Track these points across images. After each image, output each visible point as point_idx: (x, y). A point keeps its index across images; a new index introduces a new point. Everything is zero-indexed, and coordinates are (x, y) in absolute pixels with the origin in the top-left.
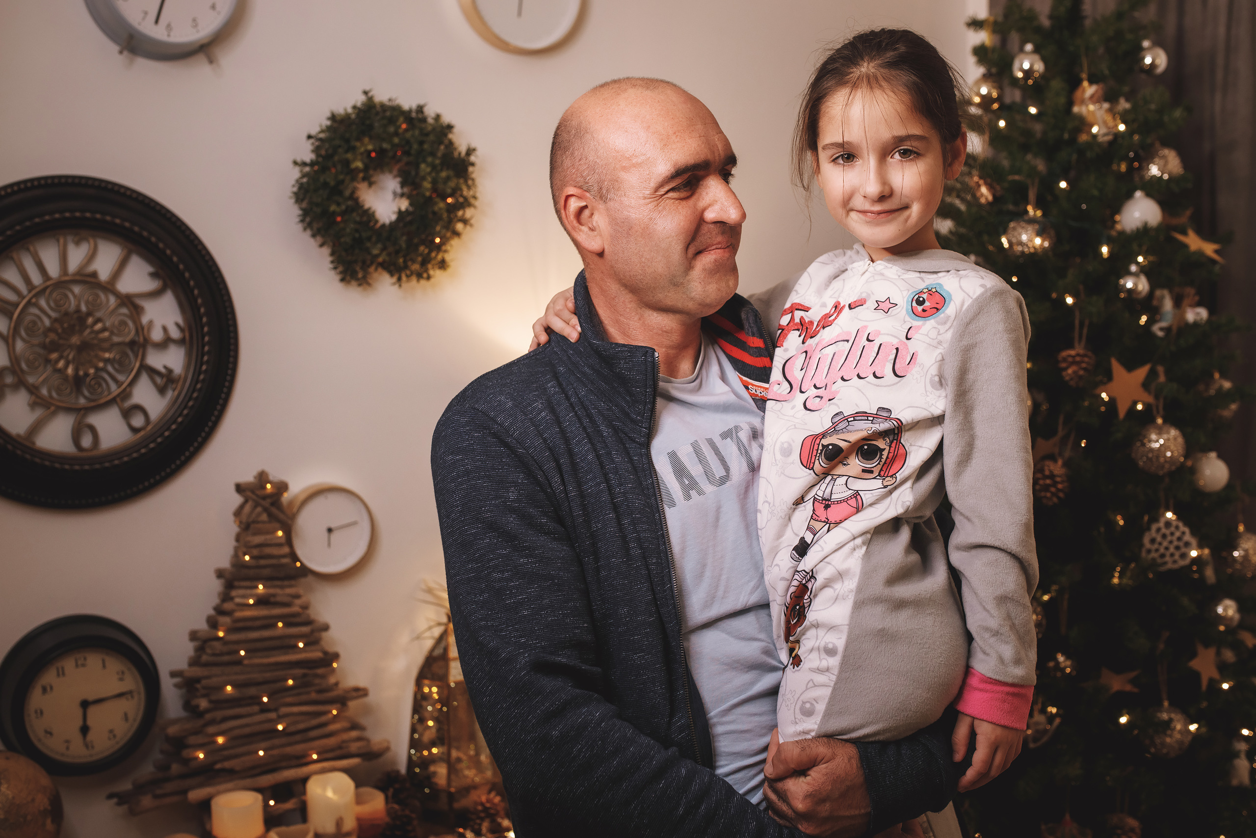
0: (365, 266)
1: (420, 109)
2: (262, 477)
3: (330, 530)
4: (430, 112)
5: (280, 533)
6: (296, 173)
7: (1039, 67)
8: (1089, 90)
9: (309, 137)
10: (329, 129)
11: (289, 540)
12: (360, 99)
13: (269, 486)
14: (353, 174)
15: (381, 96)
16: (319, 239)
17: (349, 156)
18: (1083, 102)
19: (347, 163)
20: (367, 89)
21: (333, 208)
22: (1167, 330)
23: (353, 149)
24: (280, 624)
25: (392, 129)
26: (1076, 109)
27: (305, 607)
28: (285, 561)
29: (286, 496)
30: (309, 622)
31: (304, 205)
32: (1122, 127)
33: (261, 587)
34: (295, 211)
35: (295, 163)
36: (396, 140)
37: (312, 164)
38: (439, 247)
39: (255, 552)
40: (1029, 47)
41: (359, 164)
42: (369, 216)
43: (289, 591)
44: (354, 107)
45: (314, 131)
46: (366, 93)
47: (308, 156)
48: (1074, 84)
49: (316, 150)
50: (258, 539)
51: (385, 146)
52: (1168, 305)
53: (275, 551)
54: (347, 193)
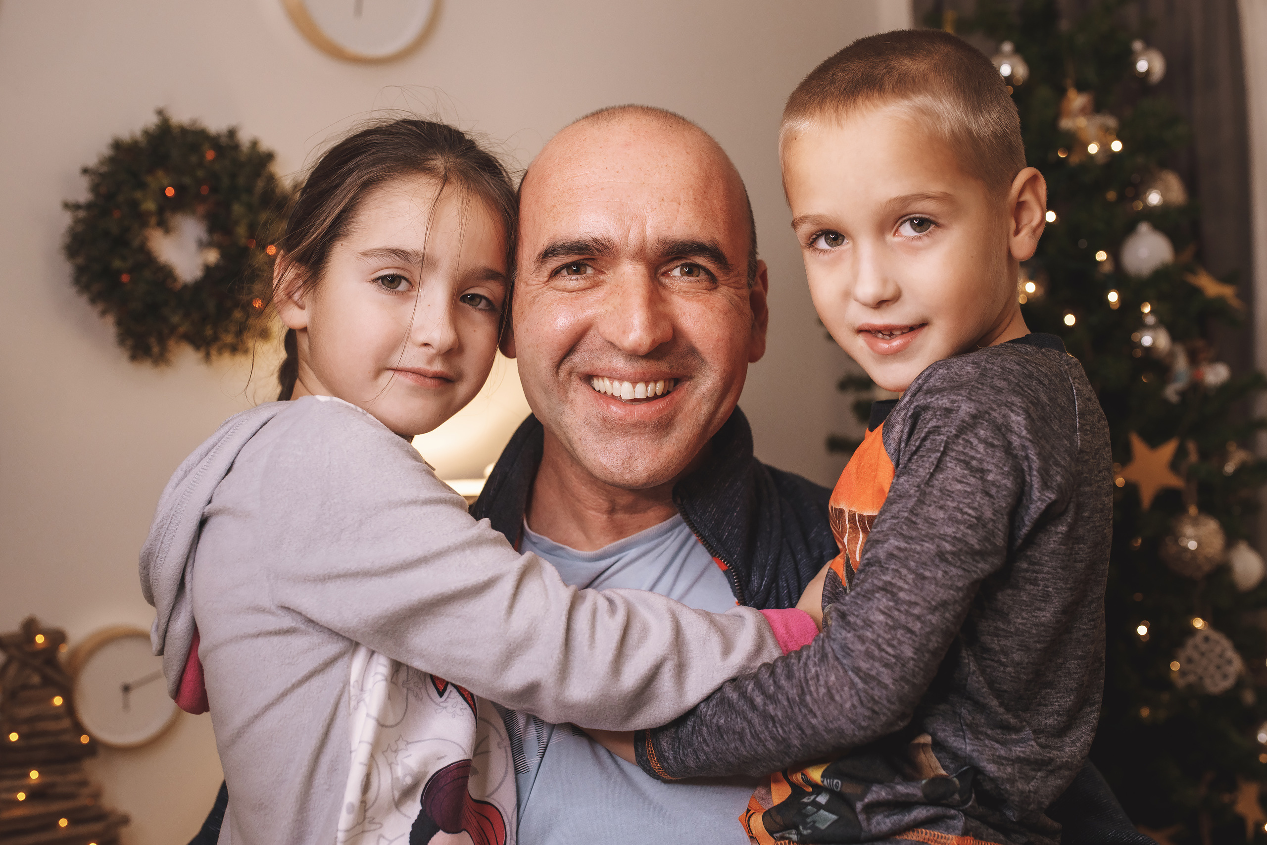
0: (162, 342)
1: (232, 133)
2: (31, 627)
3: (126, 689)
4: (245, 137)
5: (58, 701)
6: (66, 219)
7: (1022, 71)
8: (1077, 100)
9: (85, 171)
10: (111, 161)
11: (70, 707)
12: (151, 121)
13: (40, 639)
14: (142, 219)
15: (181, 116)
16: (100, 307)
17: (138, 195)
18: (1073, 115)
19: (134, 205)
20: (161, 104)
21: (117, 264)
22: (1183, 394)
23: (142, 186)
24: (63, 823)
25: (194, 159)
26: (1066, 123)
27: (97, 795)
28: (66, 738)
29: (64, 651)
30: (101, 816)
31: (80, 260)
32: (1117, 146)
33: (34, 775)
34: (67, 268)
35: (67, 206)
36: (200, 173)
37: (89, 206)
38: (260, 313)
39: (25, 729)
40: (1007, 47)
41: (150, 205)
42: (166, 273)
43: (74, 777)
44: (146, 133)
45: (92, 161)
46: (160, 112)
47: (83, 195)
48: (1061, 92)
49: (95, 189)
50: (26, 712)
51: (187, 180)
52: (1181, 364)
53: (51, 726)
54: (136, 243)
